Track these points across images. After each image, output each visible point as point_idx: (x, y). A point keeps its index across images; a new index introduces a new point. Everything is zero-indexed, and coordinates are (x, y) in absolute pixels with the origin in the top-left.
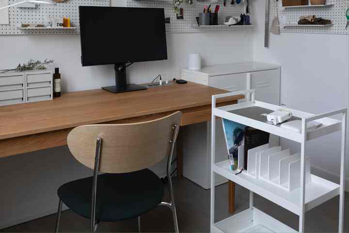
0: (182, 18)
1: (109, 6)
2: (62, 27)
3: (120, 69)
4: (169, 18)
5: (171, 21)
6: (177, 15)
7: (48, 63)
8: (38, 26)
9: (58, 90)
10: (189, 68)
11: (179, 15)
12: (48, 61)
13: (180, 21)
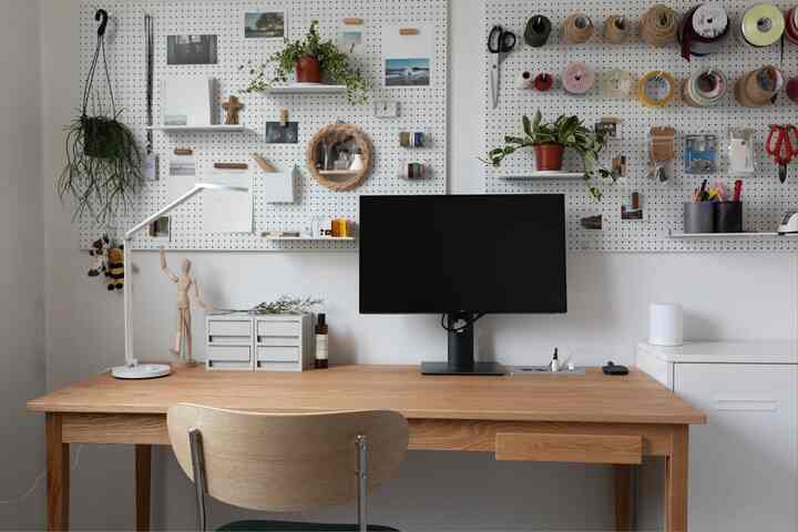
0: (639, 215)
1: (444, 193)
2: (329, 237)
3: (456, 326)
4: (600, 217)
5: (604, 225)
6: (623, 208)
7: (312, 303)
8: (285, 234)
9: (321, 354)
10: (651, 341)
11: (629, 210)
12: (311, 300)
13: (632, 224)
